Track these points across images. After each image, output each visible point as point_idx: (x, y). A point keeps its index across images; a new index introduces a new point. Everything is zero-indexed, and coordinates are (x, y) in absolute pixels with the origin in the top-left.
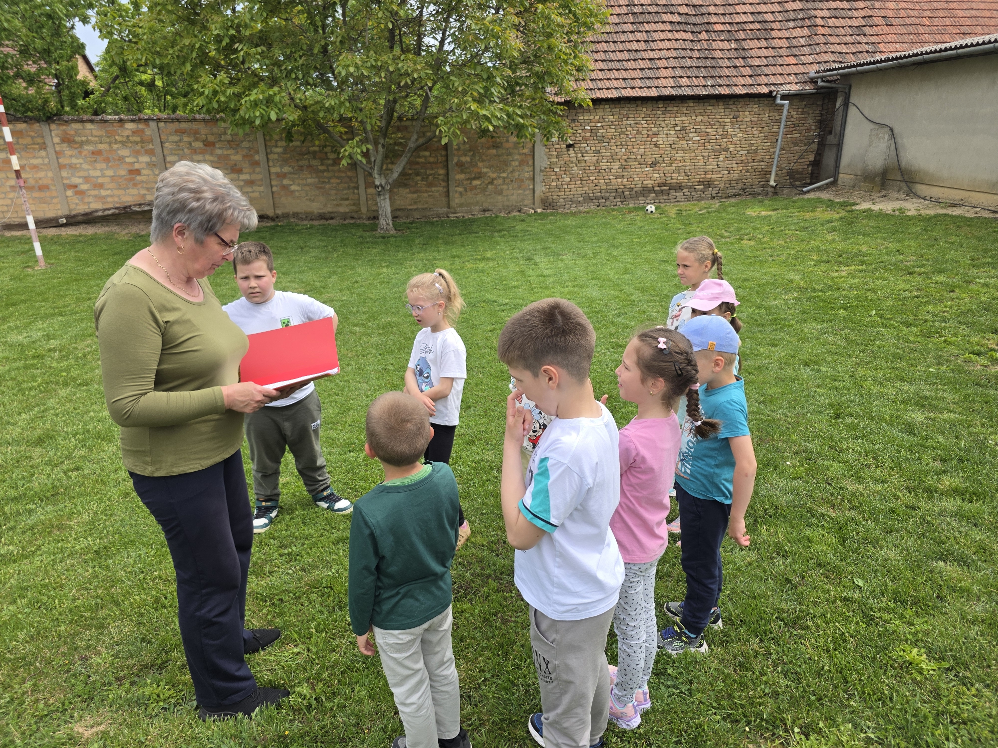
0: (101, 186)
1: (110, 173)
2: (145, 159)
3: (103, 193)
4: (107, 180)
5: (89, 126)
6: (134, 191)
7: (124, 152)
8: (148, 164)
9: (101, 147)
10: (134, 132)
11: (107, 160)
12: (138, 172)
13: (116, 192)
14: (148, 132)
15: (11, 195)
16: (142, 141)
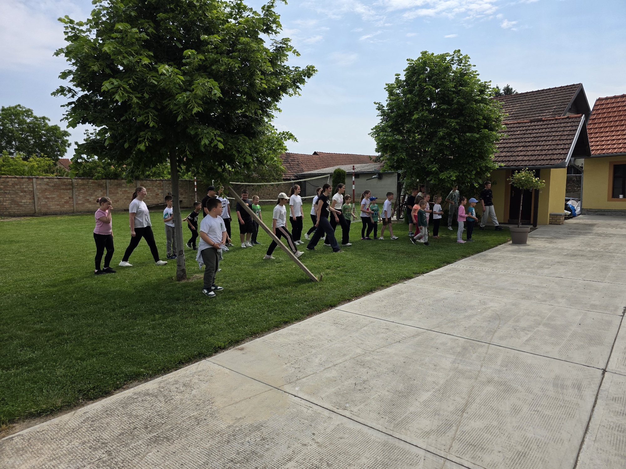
0: (148, 198)
1: (151, 195)
2: (160, 191)
3: (149, 200)
4: (150, 197)
5: (148, 181)
6: (156, 200)
7: (156, 189)
8: (161, 192)
9: (150, 187)
10: (159, 183)
11: (151, 191)
12: (158, 194)
13: (152, 200)
14: (162, 183)
15: (125, 201)
16: (160, 186)
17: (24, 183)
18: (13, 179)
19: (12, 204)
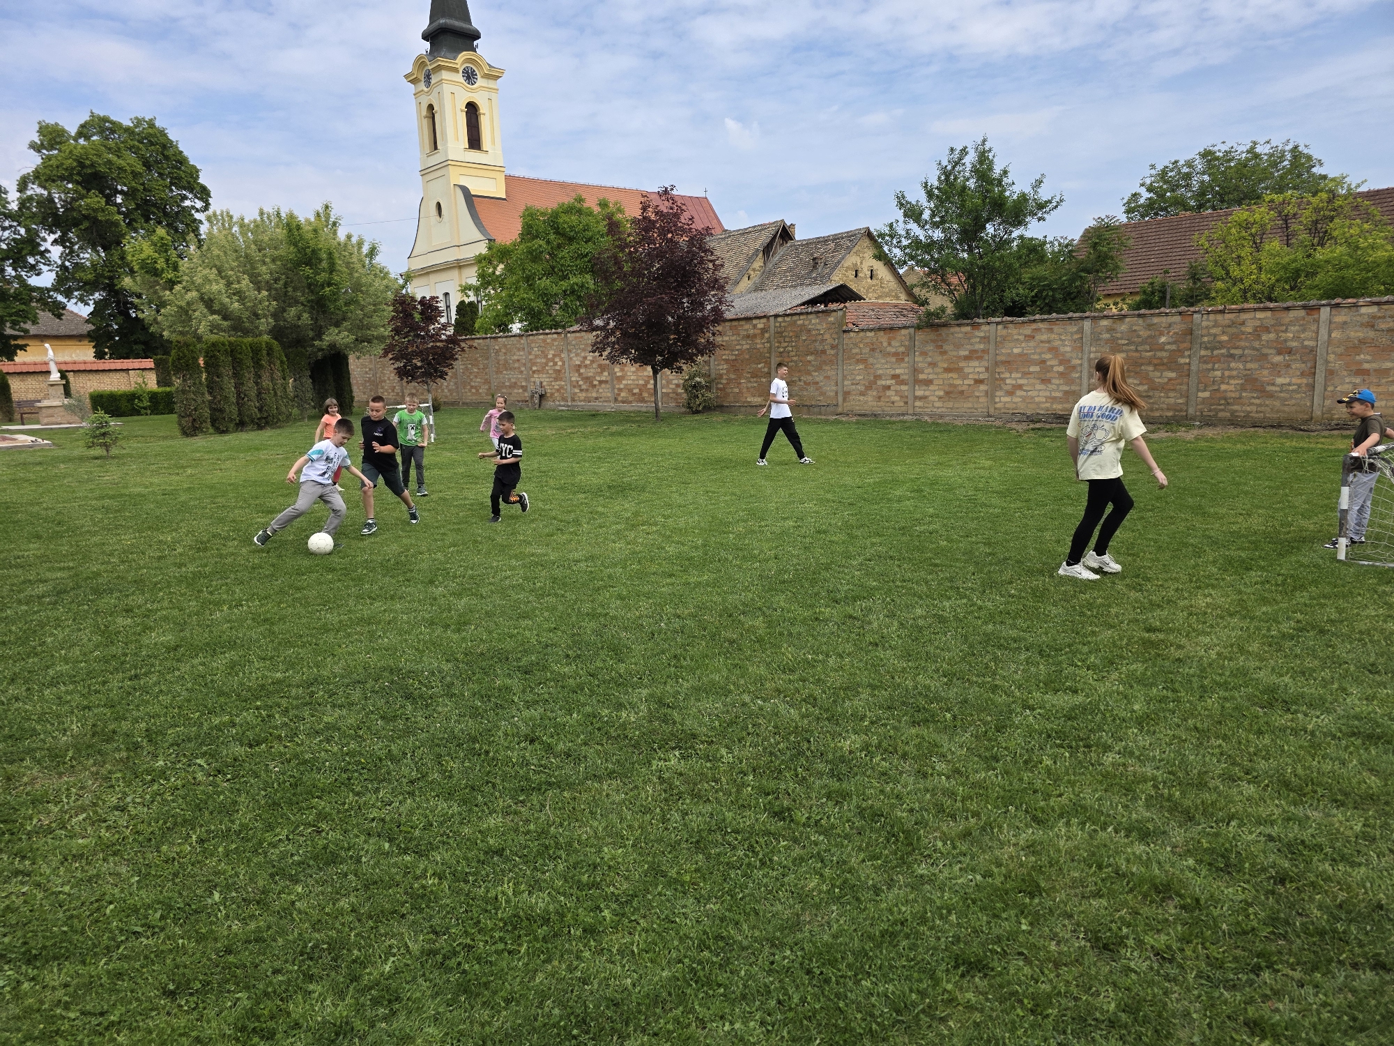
17: (1291, 323)
18: (1260, 315)
19: (1245, 390)
